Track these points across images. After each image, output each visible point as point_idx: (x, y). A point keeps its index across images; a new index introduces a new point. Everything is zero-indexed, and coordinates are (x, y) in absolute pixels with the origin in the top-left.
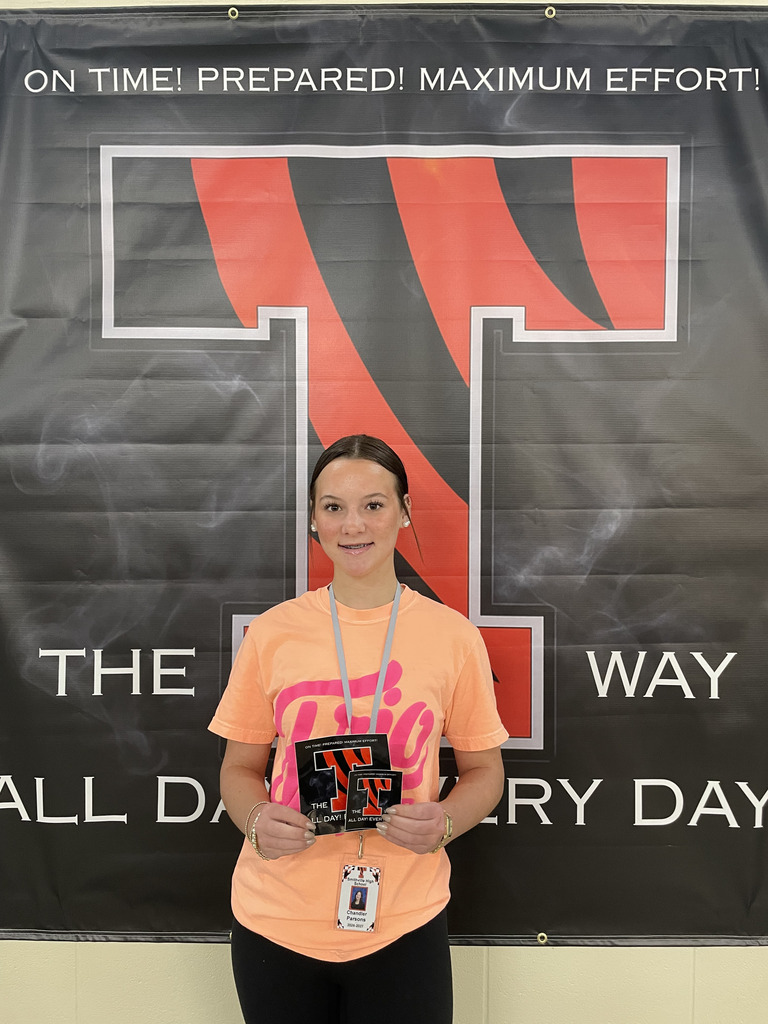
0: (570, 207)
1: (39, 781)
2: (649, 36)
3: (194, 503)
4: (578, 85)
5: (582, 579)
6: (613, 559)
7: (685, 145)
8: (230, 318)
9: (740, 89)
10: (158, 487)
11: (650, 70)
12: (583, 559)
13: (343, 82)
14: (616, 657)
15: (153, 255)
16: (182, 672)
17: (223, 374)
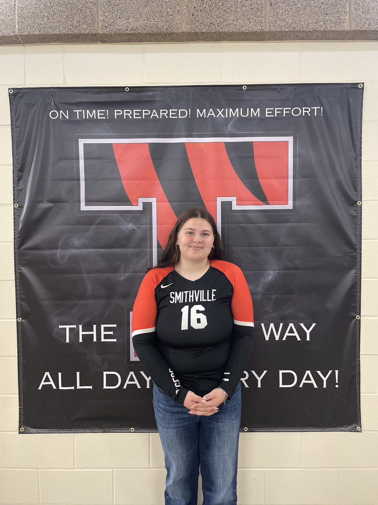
1: (60, 374)
3: (115, 270)
4: (255, 115)
5: (260, 296)
6: (271, 288)
7: (295, 137)
9: (315, 115)
10: (102, 265)
11: (282, 109)
13: (168, 115)
14: (272, 325)
16: (112, 333)
17: (126, 223)
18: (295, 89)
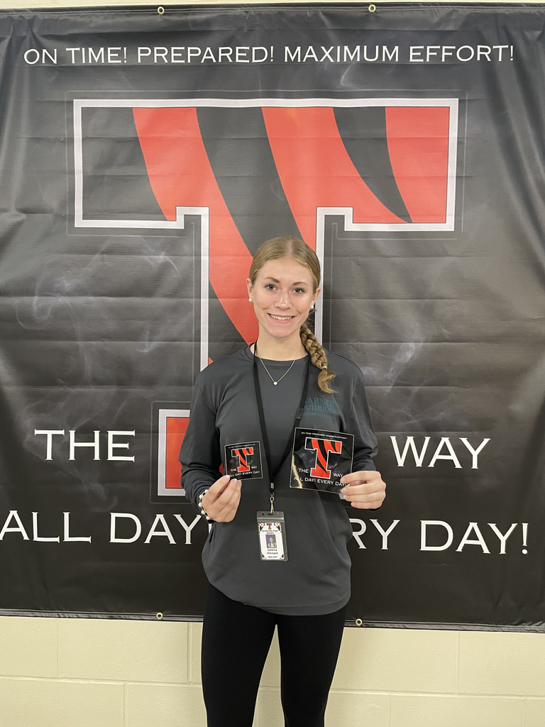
0: (383, 140)
1: (35, 515)
2: (438, 24)
3: (134, 336)
4: (390, 58)
5: (388, 389)
6: (409, 376)
7: (462, 99)
8: (157, 213)
9: (500, 60)
10: (111, 325)
11: (439, 47)
12: (390, 375)
13: (233, 56)
14: (410, 440)
15: (108, 172)
16: (126, 446)
17: (154, 251)
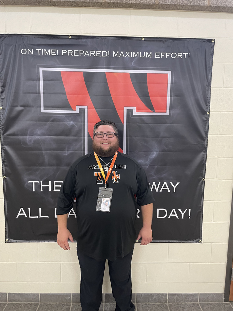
1: (29, 209)
4: (149, 56)
5: (147, 167)
6: (154, 162)
7: (172, 71)
9: (185, 58)
11: (165, 53)
13: (95, 54)
16: (60, 186)
17: (69, 121)
18: (174, 41)
